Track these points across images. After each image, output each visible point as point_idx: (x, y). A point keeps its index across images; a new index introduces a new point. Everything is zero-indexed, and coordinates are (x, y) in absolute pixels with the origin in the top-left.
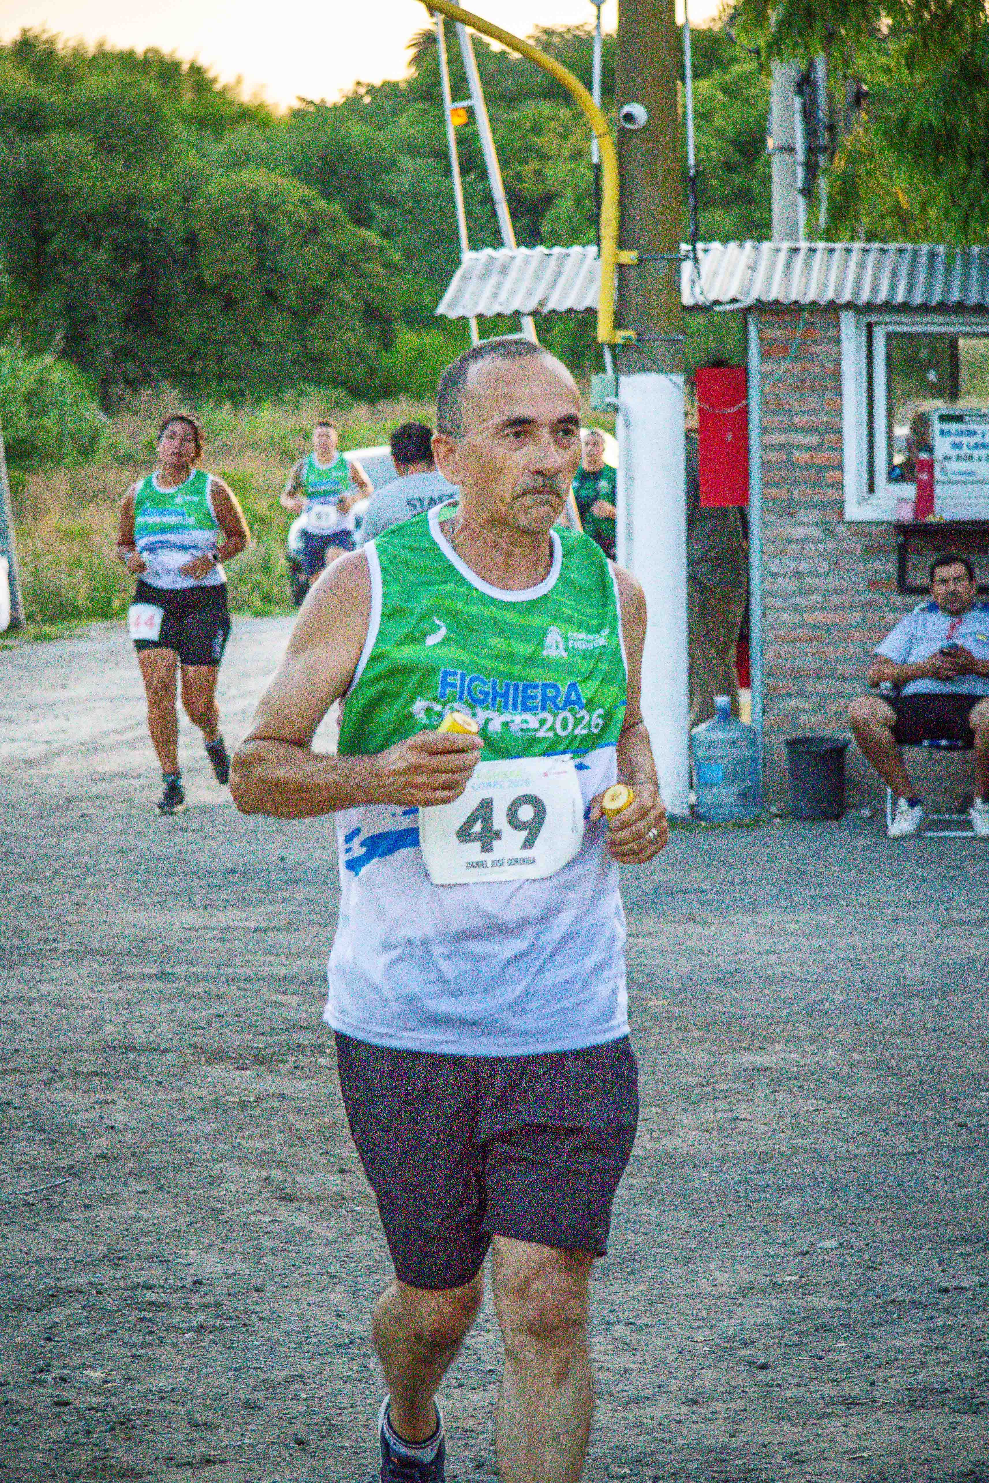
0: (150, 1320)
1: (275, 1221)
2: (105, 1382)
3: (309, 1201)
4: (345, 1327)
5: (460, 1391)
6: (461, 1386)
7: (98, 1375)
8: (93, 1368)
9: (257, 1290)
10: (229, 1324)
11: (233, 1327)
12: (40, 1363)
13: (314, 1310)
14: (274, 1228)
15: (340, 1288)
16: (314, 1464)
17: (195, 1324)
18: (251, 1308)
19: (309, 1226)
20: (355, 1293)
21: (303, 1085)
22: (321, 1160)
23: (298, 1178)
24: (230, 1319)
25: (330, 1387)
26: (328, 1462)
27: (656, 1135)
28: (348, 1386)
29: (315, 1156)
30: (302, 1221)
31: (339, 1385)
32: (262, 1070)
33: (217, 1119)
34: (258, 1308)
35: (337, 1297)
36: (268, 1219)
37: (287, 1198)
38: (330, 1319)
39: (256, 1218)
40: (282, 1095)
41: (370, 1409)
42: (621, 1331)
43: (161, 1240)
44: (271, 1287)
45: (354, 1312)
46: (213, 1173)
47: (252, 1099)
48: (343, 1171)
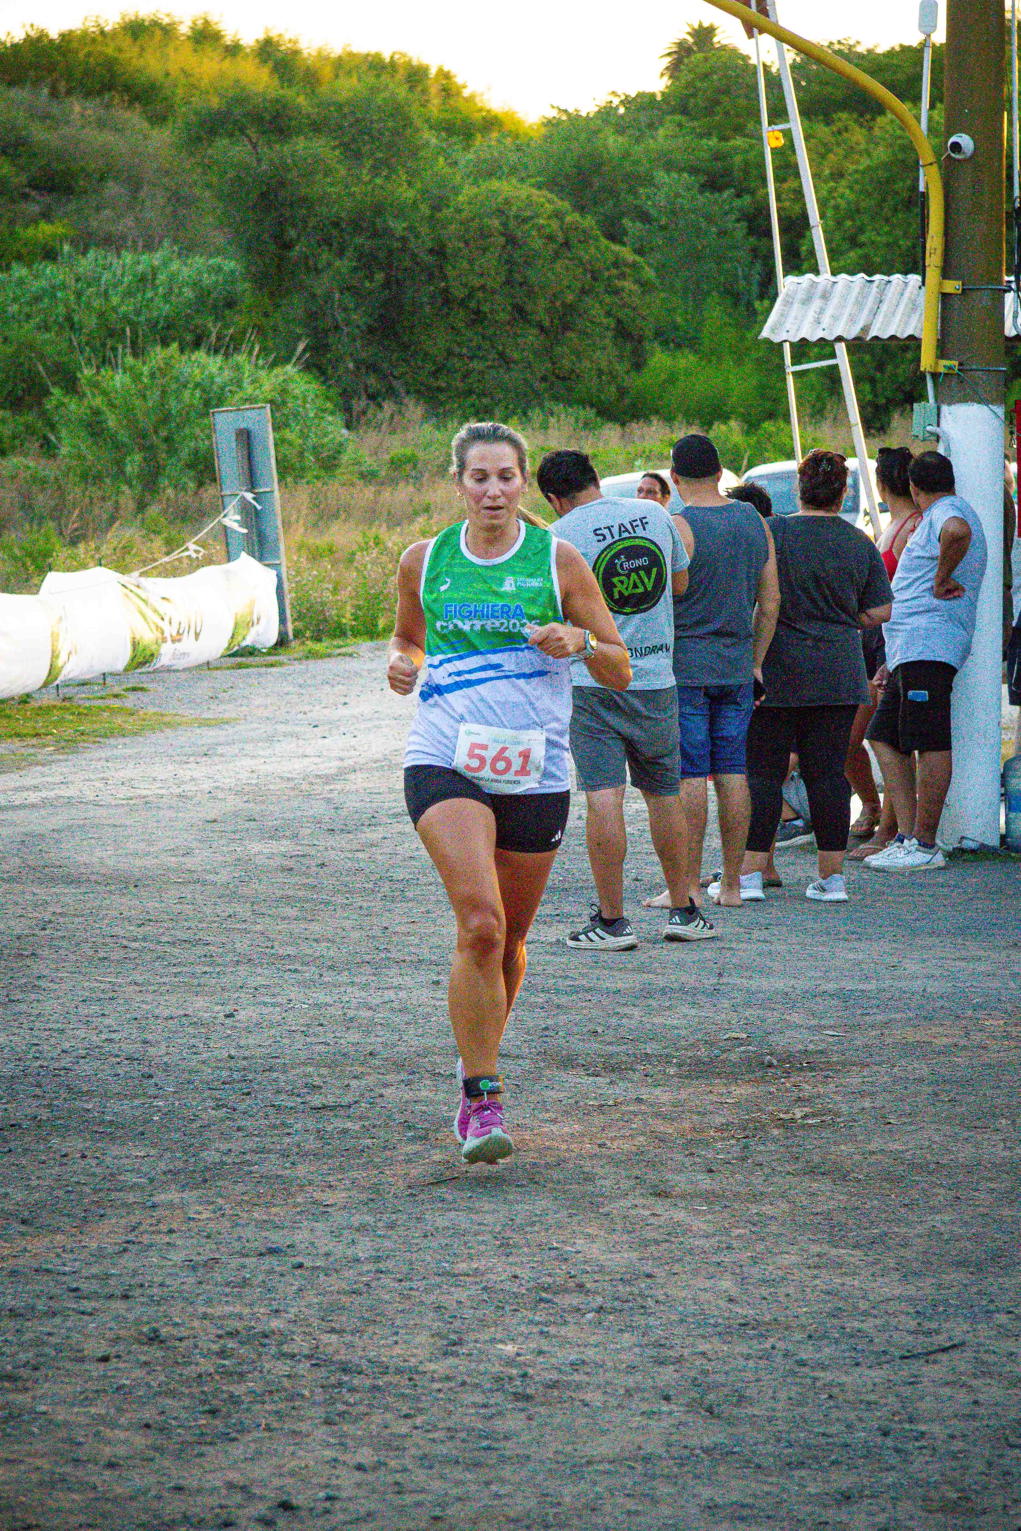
0: (550, 1301)
1: (654, 1215)
2: (518, 1355)
3: (683, 1197)
4: (740, 1311)
5: (858, 1369)
6: (857, 1364)
7: (510, 1349)
8: (502, 1342)
9: (649, 1276)
10: (626, 1306)
11: (631, 1309)
12: (454, 1337)
13: (707, 1296)
14: (652, 1220)
15: (728, 1276)
16: (731, 1430)
17: (594, 1305)
18: (646, 1292)
19: (687, 1220)
20: (743, 1280)
21: (658, 1091)
22: (688, 1161)
23: (669, 1176)
24: (628, 1301)
25: (734, 1363)
26: (742, 1429)
27: (1009, 1144)
28: (751, 1363)
29: (680, 1157)
30: (680, 1215)
31: (742, 1362)
32: (614, 1076)
33: (580, 1121)
34: (653, 1292)
35: (726, 1284)
36: (647, 1213)
37: (661, 1194)
38: (722, 1303)
39: (633, 1212)
40: (639, 1100)
41: (774, 1384)
42: (1002, 1318)
43: (547, 1230)
44: (660, 1273)
45: (745, 1297)
46: (586, 1169)
47: (611, 1103)
48: (711, 1171)
